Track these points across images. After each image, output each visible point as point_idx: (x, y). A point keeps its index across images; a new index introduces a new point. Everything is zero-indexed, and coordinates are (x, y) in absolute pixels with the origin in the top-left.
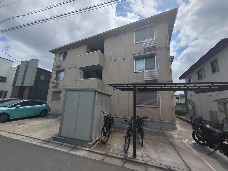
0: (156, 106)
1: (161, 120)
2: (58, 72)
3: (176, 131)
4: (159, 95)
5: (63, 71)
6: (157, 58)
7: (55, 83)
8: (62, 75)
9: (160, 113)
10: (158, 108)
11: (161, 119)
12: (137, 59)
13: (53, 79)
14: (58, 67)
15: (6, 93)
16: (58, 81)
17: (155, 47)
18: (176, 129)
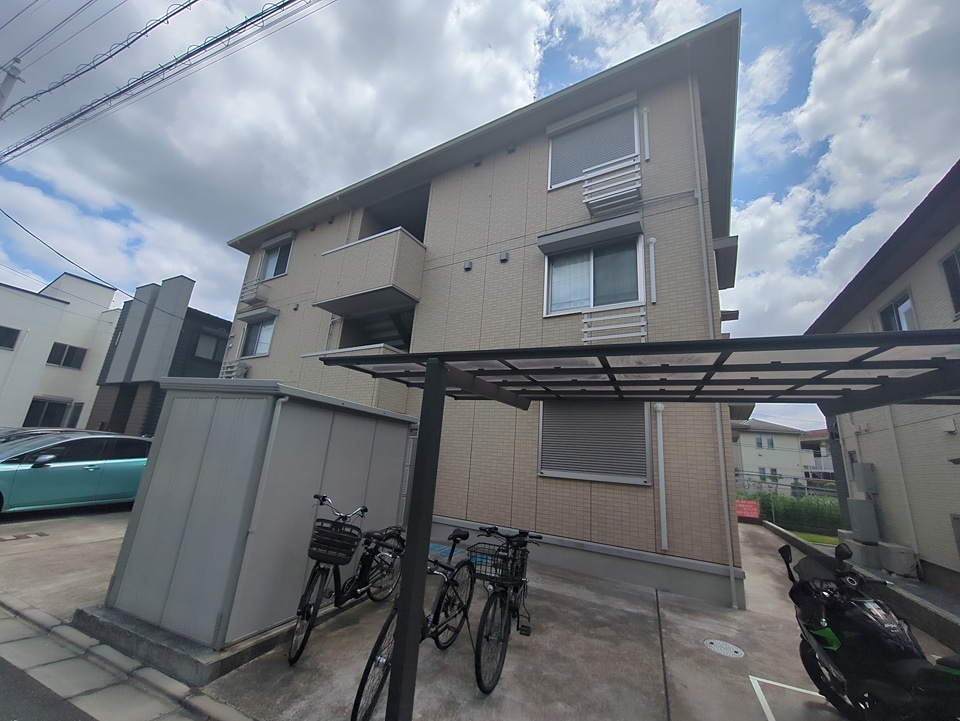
0: (640, 481)
1: (664, 553)
2: (254, 325)
3: (739, 617)
4: (654, 425)
5: (269, 319)
6: (647, 247)
7: (235, 369)
8: (266, 335)
9: (657, 513)
10: (650, 487)
11: (665, 545)
12: (559, 254)
13: (233, 354)
14: (255, 303)
15: (79, 407)
16: (249, 363)
17: (640, 198)
18: (742, 608)
